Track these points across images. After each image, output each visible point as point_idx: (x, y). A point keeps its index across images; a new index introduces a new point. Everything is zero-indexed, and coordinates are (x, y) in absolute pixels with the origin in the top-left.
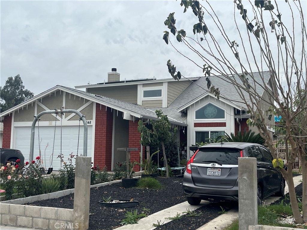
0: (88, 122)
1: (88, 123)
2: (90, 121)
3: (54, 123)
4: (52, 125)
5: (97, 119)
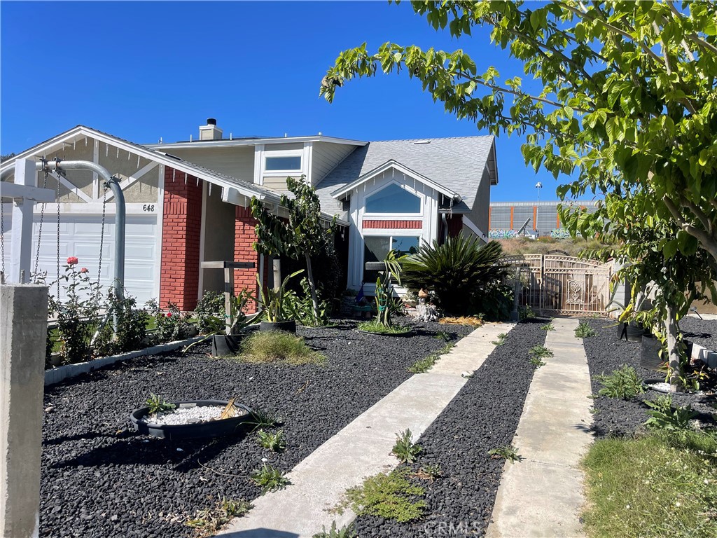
0: (149, 207)
1: (149, 209)
2: (151, 204)
3: (76, 208)
4: (69, 210)
5: (166, 200)
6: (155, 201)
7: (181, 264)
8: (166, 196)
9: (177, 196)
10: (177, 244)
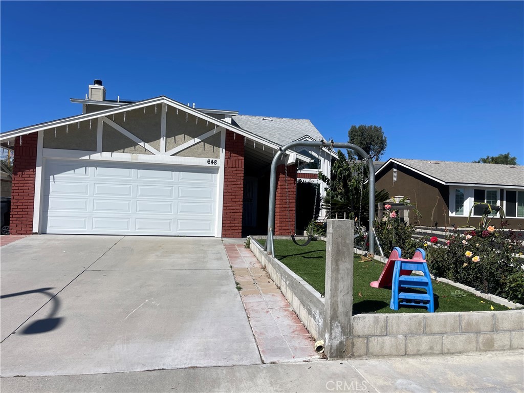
0: (212, 161)
1: (212, 163)
2: (214, 160)
3: (143, 158)
4: (137, 160)
5: (227, 157)
6: (218, 157)
7: (239, 203)
8: (227, 154)
9: (236, 155)
10: (236, 189)
